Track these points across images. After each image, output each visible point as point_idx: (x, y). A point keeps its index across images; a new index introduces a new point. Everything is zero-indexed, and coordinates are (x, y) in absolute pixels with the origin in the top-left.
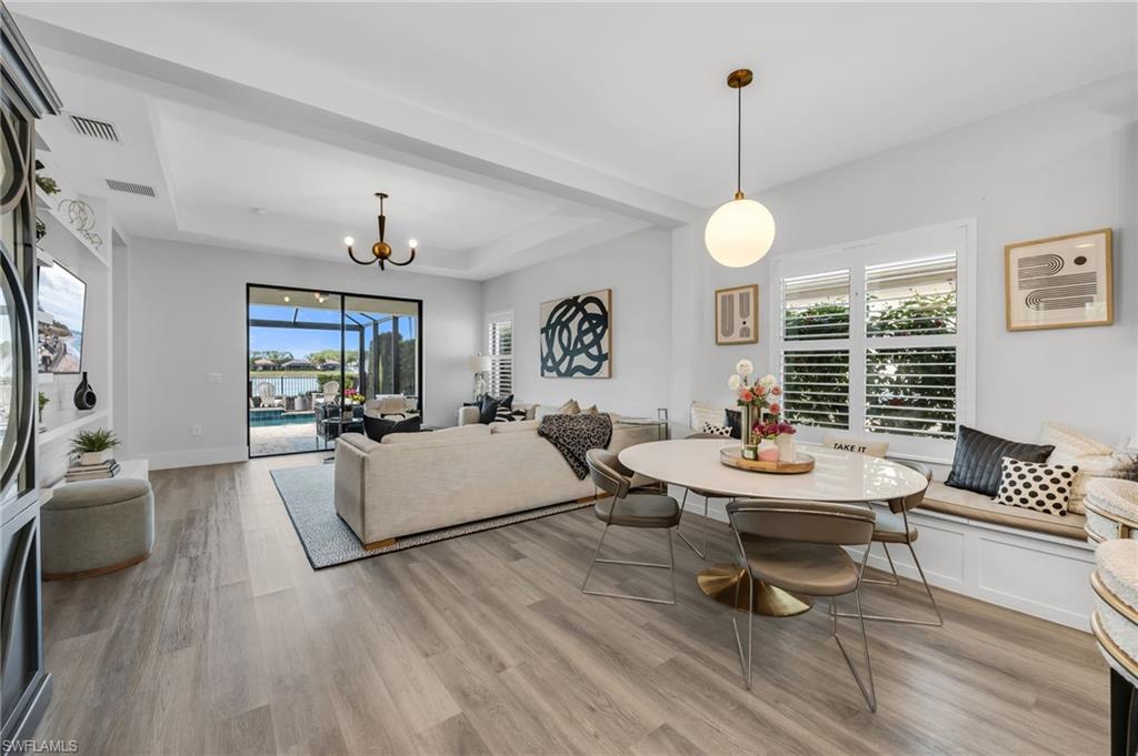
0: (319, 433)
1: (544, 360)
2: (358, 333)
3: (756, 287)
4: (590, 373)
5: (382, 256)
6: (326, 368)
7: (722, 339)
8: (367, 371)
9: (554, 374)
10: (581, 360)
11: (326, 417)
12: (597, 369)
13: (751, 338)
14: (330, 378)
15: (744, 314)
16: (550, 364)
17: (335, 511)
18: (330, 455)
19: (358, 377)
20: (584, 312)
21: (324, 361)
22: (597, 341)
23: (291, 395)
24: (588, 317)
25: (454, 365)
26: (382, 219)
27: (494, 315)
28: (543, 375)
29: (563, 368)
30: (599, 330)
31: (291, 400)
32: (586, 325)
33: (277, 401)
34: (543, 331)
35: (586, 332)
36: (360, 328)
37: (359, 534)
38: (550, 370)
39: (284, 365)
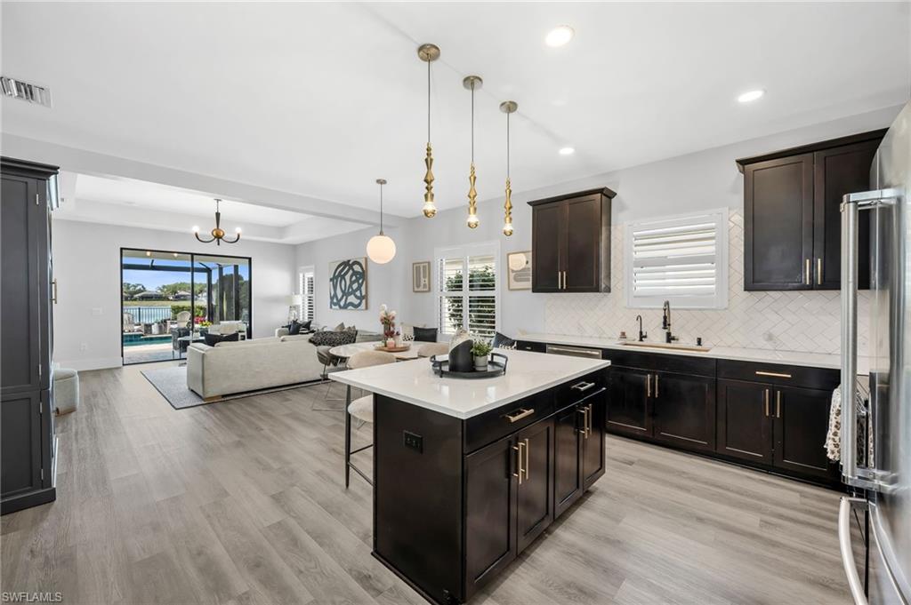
0: (175, 348)
1: (332, 298)
2: (205, 274)
3: (429, 263)
4: (356, 306)
5: (218, 237)
6: (178, 298)
7: (416, 289)
8: (214, 303)
9: (337, 307)
10: (352, 299)
11: (180, 337)
12: (360, 304)
13: (427, 289)
14: (183, 309)
15: (424, 277)
16: (335, 301)
17: (187, 388)
18: (183, 361)
19: (207, 307)
20: (353, 270)
21: (176, 292)
22: (359, 288)
23: (147, 323)
24: (355, 273)
25: (275, 300)
26: (218, 215)
27: (303, 268)
28: (331, 307)
29: (342, 303)
30: (360, 281)
31: (148, 327)
32: (354, 278)
33: (136, 327)
34: (331, 280)
35: (354, 282)
36: (208, 271)
37: (201, 394)
38: (335, 304)
39: (136, 296)
